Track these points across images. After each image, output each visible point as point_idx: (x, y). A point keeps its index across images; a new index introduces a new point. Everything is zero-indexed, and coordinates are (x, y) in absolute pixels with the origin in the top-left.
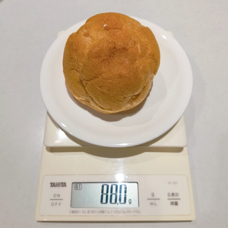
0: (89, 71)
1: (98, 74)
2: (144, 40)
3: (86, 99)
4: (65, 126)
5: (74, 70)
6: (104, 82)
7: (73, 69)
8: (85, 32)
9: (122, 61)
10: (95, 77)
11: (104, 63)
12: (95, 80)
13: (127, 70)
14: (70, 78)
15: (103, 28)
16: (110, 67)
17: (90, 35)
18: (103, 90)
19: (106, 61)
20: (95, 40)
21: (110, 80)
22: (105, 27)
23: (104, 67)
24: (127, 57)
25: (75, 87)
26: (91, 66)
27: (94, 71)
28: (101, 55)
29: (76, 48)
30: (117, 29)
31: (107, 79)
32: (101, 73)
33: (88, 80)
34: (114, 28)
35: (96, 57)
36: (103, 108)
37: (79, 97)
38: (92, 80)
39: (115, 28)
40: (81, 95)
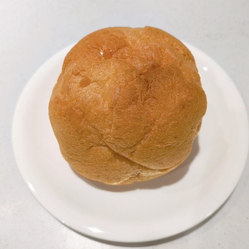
0: (132, 131)
1: (149, 125)
2: (165, 41)
3: (132, 175)
4: (101, 232)
5: (94, 147)
6: (165, 131)
7: (91, 147)
8: (79, 82)
9: (171, 83)
10: (146, 133)
11: (149, 104)
12: (147, 137)
13: (185, 91)
14: (91, 164)
15: (103, 58)
16: (161, 103)
17: (92, 79)
18: (168, 143)
19: (148, 99)
20: (104, 82)
21: (172, 120)
22: (103, 55)
23: (152, 109)
24: (173, 74)
25: (106, 170)
26: (130, 122)
27: (140, 126)
28: (136, 95)
29: (82, 113)
30: (121, 48)
31: (168, 123)
32: (153, 121)
33: (135, 145)
34: (117, 50)
35: (130, 104)
36: (165, 170)
37: (119, 179)
38: (142, 141)
39: (119, 49)
40: (123, 174)
